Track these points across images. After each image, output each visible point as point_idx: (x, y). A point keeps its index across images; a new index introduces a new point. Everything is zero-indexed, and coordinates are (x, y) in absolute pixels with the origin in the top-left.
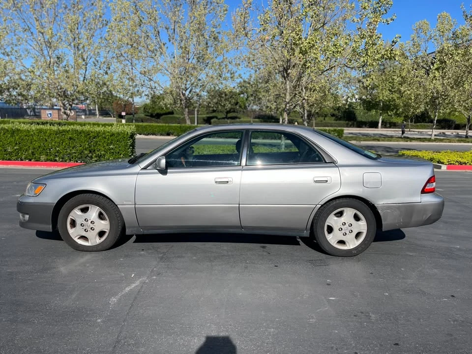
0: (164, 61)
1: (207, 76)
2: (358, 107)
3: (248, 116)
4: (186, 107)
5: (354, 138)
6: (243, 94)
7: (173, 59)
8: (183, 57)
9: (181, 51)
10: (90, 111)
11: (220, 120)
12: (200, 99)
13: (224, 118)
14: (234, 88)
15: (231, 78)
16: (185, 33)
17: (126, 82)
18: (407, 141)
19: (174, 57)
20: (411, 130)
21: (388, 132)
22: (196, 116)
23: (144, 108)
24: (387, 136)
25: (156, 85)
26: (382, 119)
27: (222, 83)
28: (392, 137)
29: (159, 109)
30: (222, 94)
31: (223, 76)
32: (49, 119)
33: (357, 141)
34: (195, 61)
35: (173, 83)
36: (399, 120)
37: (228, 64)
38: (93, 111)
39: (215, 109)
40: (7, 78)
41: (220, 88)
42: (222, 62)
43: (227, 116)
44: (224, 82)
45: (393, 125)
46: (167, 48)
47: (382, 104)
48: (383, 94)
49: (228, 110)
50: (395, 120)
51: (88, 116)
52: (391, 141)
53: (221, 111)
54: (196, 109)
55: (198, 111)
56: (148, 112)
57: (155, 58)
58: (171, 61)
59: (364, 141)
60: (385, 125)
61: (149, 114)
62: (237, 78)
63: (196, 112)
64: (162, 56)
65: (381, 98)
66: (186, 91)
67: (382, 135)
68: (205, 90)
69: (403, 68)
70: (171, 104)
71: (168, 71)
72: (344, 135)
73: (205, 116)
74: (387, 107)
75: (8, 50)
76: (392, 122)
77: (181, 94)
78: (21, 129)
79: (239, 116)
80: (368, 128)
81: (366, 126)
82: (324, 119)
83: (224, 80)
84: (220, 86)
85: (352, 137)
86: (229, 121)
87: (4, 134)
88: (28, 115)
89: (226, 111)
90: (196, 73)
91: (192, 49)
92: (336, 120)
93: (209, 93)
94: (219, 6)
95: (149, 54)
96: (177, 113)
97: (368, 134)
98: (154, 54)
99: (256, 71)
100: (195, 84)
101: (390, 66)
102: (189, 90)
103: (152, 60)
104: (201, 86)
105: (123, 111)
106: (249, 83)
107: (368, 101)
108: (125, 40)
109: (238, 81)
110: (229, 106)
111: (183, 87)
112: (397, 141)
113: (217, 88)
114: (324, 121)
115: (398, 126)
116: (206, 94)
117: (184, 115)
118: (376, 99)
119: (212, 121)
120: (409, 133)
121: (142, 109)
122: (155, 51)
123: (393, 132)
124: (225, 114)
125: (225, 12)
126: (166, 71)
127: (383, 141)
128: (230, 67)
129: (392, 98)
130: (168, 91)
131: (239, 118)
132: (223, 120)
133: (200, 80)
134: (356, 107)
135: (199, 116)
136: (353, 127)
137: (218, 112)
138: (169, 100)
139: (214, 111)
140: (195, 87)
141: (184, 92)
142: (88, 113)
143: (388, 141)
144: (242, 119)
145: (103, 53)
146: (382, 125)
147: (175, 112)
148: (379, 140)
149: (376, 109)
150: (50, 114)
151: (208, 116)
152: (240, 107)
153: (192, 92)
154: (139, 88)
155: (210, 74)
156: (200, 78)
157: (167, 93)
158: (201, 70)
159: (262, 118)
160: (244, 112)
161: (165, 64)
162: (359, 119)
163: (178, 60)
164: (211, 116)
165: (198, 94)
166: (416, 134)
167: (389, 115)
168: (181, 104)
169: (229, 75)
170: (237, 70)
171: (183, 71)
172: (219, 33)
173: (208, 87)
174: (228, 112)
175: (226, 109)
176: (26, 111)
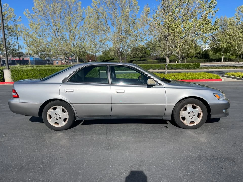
0: (109, 35)
1: (130, 41)
2: (210, 52)
3: (151, 59)
4: (120, 56)
5: (206, 68)
6: (148, 48)
7: (114, 34)
8: (119, 33)
9: (118, 30)
10: (74, 60)
11: (137, 62)
12: (127, 52)
13: (139, 61)
14: (143, 45)
15: (142, 41)
16: (119, 22)
17: (93, 46)
18: (234, 68)
19: (114, 33)
20: (239, 62)
21: (226, 64)
22: (125, 60)
23: (100, 58)
24: (225, 66)
25: (106, 47)
26: (224, 57)
27: (137, 44)
28: (227, 66)
29: (107, 57)
30: (138, 49)
31: (138, 40)
32: (57, 65)
33: (207, 69)
34: (124, 34)
35: (114, 45)
36: (233, 58)
37: (140, 34)
38: (76, 60)
39: (134, 56)
40: (41, 47)
41: (136, 46)
42: (137, 34)
43: (140, 59)
44: (138, 43)
45: (230, 60)
46: (111, 28)
47: (223, 49)
48: (223, 44)
49: (141, 56)
50: (231, 57)
51: (73, 63)
52: (226, 68)
53: (137, 57)
54: (125, 57)
55: (126, 58)
56: (102, 59)
57: (106, 34)
58: (113, 35)
59: (211, 69)
60: (225, 60)
61: (102, 61)
62: (145, 41)
63: (125, 59)
64: (109, 33)
65: (222, 46)
66: (120, 49)
67: (222, 65)
68: (130, 48)
69: (231, 31)
70: (113, 55)
71: (112, 40)
72: (200, 67)
73: (129, 60)
74: (226, 51)
75: (41, 34)
76: (229, 59)
77: (118, 50)
78: (55, 69)
79: (146, 59)
80: (216, 62)
81: (214, 61)
82: (192, 59)
83: (138, 42)
84: (137, 45)
85: (205, 67)
86: (141, 62)
87: (48, 71)
88: (47, 64)
89: (140, 57)
90: (125, 40)
91: (123, 29)
92: (198, 59)
93: (131, 49)
94: (135, 7)
95: (103, 32)
96: (116, 60)
97: (214, 65)
98: (105, 32)
99: (154, 37)
100: (125, 45)
101: (227, 29)
102: (122, 48)
103: (105, 35)
104: (127, 46)
105: (90, 60)
106: (151, 43)
107: (215, 48)
108: (92, 27)
109: (145, 42)
110: (141, 54)
111: (119, 46)
112: (229, 68)
113: (135, 46)
114: (192, 60)
115: (232, 60)
116: (130, 49)
117: (120, 60)
118: (220, 47)
119: (133, 62)
120: (238, 64)
121: (99, 58)
122: (106, 31)
123: (229, 64)
124: (140, 58)
125: (138, 10)
126: (111, 40)
127: (221, 68)
128: (141, 36)
129: (229, 46)
130: (112, 49)
131: (147, 60)
132: (138, 62)
133: (127, 43)
134: (209, 52)
135: (127, 60)
136: (208, 62)
137: (136, 57)
138: (112, 53)
139: (134, 57)
140: (125, 46)
141: (119, 49)
142: (73, 61)
143: (224, 68)
144: (148, 61)
145: (82, 33)
146: (224, 60)
147: (115, 59)
148: (219, 68)
149: (220, 52)
150: (58, 62)
151: (131, 60)
152: (147, 54)
153: (123, 49)
154: (98, 48)
155: (132, 40)
156: (127, 42)
157: (111, 50)
158: (127, 38)
159: (158, 60)
160: (149, 57)
161: (110, 37)
162: (211, 57)
163: (116, 34)
164: (133, 60)
165: (126, 50)
166: (241, 65)
167: (228, 55)
168: (118, 55)
169: (141, 40)
170: (144, 37)
171: (118, 39)
172: (135, 20)
173: (131, 46)
174: (141, 57)
175: (140, 56)
176: (46, 62)
